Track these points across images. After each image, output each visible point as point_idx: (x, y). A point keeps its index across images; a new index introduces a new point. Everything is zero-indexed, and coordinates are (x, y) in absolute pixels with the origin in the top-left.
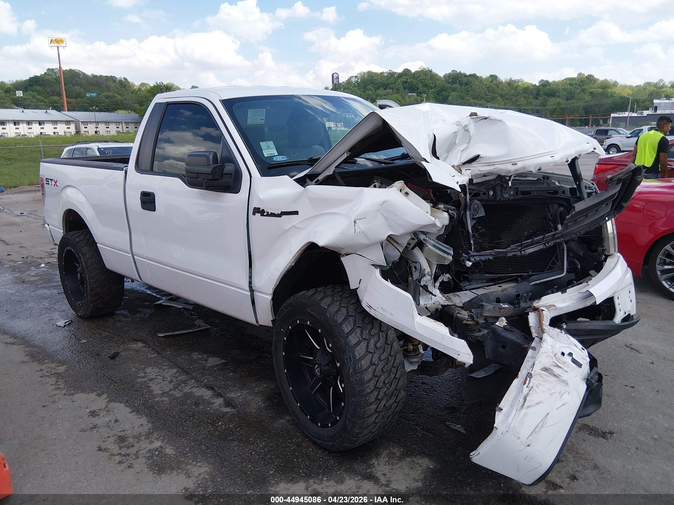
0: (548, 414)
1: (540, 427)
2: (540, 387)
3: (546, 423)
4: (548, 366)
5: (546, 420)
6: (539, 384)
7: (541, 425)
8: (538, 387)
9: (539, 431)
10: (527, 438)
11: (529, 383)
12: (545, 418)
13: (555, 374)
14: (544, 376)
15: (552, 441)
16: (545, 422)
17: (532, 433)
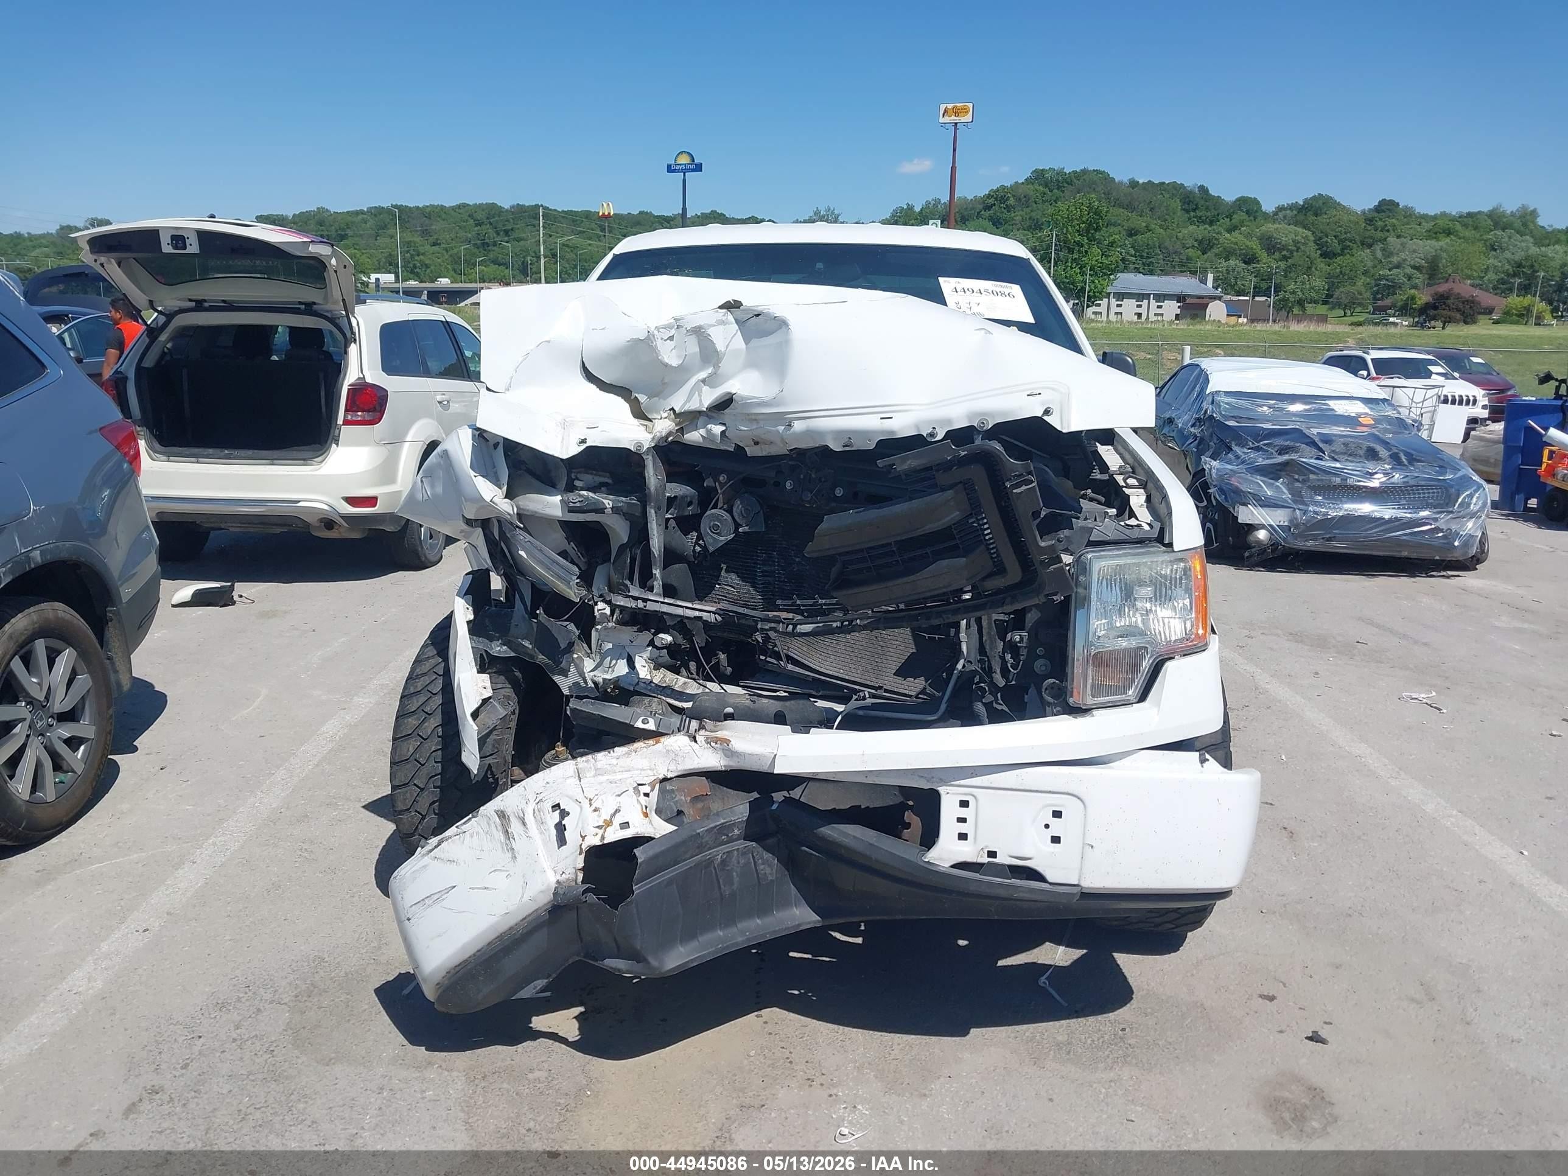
0: (455, 887)
1: (433, 900)
2: (475, 837)
3: (443, 899)
4: (509, 812)
5: (446, 896)
6: (478, 834)
7: (436, 897)
8: (472, 837)
9: (430, 906)
10: (411, 906)
11: (464, 823)
12: (446, 891)
13: (509, 830)
14: (493, 825)
15: (439, 936)
16: (444, 897)
17: (419, 902)
